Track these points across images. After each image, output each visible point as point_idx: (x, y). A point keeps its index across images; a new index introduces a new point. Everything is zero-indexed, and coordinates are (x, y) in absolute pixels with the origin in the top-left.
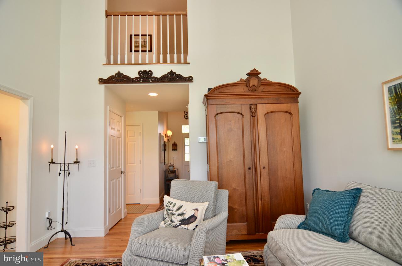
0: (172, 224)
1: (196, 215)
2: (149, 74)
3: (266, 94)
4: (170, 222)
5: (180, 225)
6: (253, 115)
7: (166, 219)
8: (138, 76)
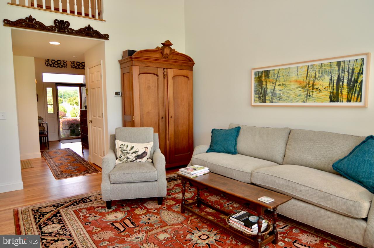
0: (129, 160)
1: (146, 151)
2: (66, 25)
3: (174, 62)
4: (126, 159)
5: (136, 160)
6: (165, 77)
7: (122, 157)
8: (53, 24)
